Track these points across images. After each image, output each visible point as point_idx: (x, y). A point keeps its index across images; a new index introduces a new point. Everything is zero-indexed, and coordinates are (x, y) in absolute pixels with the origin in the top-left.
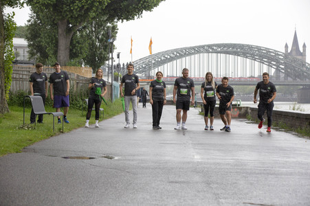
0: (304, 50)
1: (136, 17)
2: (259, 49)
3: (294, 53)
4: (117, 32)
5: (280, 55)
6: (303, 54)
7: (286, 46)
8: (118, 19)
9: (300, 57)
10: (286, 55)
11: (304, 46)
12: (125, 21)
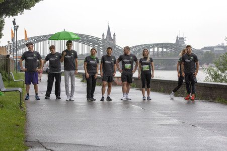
0: (114, 38)
1: (18, 14)
2: (87, 36)
3: (108, 39)
4: (4, 25)
5: (100, 41)
6: (114, 40)
7: (103, 35)
8: (6, 15)
9: (112, 42)
10: (104, 41)
11: (114, 35)
12: (11, 16)
